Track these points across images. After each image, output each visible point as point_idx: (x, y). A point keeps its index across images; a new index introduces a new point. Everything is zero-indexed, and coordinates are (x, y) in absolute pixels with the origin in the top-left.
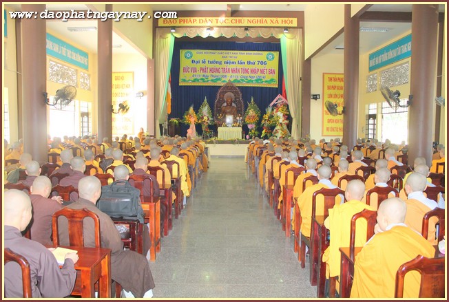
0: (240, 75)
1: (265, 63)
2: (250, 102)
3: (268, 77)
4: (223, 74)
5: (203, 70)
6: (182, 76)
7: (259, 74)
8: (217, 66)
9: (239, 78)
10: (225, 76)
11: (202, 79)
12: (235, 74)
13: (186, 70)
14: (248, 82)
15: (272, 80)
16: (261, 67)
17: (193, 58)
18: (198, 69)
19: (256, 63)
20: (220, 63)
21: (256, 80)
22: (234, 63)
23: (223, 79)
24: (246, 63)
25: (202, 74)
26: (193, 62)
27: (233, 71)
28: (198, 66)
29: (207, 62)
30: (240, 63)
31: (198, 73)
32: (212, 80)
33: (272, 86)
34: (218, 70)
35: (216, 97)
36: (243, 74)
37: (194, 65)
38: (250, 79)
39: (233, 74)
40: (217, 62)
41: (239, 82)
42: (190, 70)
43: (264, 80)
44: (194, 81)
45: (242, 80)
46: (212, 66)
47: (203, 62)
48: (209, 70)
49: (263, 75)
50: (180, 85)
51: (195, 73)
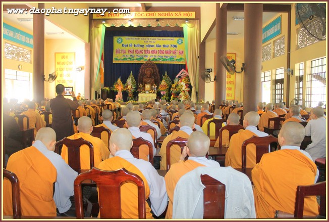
0: (157, 55)
2: (164, 75)
3: (178, 56)
4: (145, 54)
5: (130, 51)
6: (115, 56)
7: (172, 54)
8: (141, 48)
9: (157, 58)
10: (146, 56)
11: (129, 58)
12: (154, 55)
13: (118, 52)
14: (163, 60)
15: (181, 59)
16: (173, 49)
17: (123, 43)
18: (127, 51)
19: (170, 46)
20: (143, 46)
21: (170, 59)
22: (153, 46)
23: (145, 58)
24: (162, 46)
25: (130, 54)
26: (123, 45)
27: (153, 52)
28: (127, 49)
29: (133, 46)
30: (158, 46)
31: (127, 54)
32: (137, 59)
33: (181, 64)
34: (141, 52)
35: (139, 72)
36: (159, 54)
37: (124, 48)
38: (164, 58)
39: (152, 54)
40: (141, 46)
41: (156, 60)
42: (120, 51)
43: (175, 59)
44: (124, 60)
45: (159, 59)
46: (137, 48)
47: (131, 46)
48: (134, 51)
49: (174, 55)
50: (114, 62)
51: (124, 54)
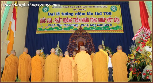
0: (89, 23)
1: (110, 14)
3: (114, 24)
4: (75, 23)
5: (57, 20)
6: (40, 25)
7: (106, 22)
8: (69, 17)
9: (89, 26)
10: (77, 25)
11: (56, 28)
12: (85, 23)
13: (42, 21)
14: (97, 30)
15: (118, 27)
16: (108, 16)
17: (49, 12)
18: (53, 19)
19: (103, 14)
20: (72, 14)
21: (104, 28)
22: (84, 14)
23: (75, 27)
24: (94, 14)
25: (56, 23)
26: (49, 14)
27: (83, 20)
28: (53, 18)
29: (61, 14)
30: (89, 14)
31: (53, 23)
32: (65, 29)
33: (118, 32)
34: (70, 20)
35: (68, 43)
36: (92, 23)
37: (50, 17)
38: (98, 26)
39: (83, 23)
40: (70, 14)
41: (89, 29)
42: (46, 21)
43: (111, 27)
44: (49, 30)
45: (92, 28)
46: (66, 17)
47: (58, 14)
48: (62, 20)
49: (109, 23)
50: (37, 33)
51: (50, 23)
